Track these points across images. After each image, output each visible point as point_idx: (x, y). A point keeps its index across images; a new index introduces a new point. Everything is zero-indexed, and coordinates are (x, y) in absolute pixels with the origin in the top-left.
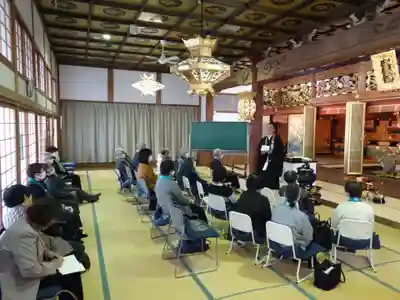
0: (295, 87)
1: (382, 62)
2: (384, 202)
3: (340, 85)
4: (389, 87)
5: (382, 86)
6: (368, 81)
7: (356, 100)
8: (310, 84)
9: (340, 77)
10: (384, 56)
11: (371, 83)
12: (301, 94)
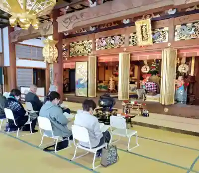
0: (80, 43)
1: (142, 27)
2: (149, 116)
3: (113, 42)
4: (145, 43)
5: (141, 43)
6: (131, 40)
7: (124, 52)
8: (91, 41)
9: (112, 37)
10: (143, 23)
11: (133, 41)
12: (85, 47)
